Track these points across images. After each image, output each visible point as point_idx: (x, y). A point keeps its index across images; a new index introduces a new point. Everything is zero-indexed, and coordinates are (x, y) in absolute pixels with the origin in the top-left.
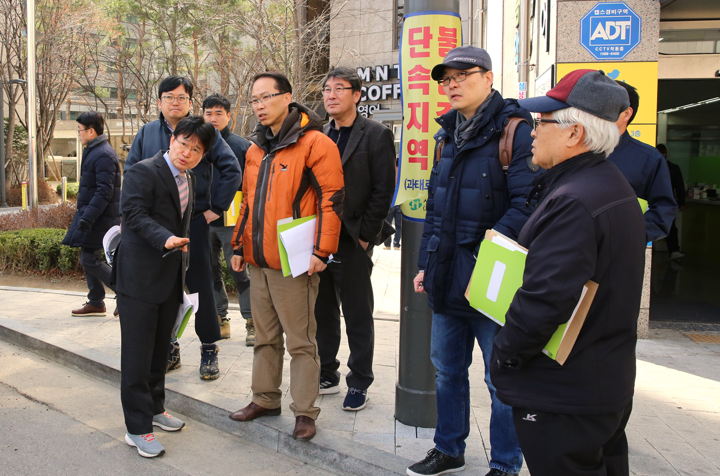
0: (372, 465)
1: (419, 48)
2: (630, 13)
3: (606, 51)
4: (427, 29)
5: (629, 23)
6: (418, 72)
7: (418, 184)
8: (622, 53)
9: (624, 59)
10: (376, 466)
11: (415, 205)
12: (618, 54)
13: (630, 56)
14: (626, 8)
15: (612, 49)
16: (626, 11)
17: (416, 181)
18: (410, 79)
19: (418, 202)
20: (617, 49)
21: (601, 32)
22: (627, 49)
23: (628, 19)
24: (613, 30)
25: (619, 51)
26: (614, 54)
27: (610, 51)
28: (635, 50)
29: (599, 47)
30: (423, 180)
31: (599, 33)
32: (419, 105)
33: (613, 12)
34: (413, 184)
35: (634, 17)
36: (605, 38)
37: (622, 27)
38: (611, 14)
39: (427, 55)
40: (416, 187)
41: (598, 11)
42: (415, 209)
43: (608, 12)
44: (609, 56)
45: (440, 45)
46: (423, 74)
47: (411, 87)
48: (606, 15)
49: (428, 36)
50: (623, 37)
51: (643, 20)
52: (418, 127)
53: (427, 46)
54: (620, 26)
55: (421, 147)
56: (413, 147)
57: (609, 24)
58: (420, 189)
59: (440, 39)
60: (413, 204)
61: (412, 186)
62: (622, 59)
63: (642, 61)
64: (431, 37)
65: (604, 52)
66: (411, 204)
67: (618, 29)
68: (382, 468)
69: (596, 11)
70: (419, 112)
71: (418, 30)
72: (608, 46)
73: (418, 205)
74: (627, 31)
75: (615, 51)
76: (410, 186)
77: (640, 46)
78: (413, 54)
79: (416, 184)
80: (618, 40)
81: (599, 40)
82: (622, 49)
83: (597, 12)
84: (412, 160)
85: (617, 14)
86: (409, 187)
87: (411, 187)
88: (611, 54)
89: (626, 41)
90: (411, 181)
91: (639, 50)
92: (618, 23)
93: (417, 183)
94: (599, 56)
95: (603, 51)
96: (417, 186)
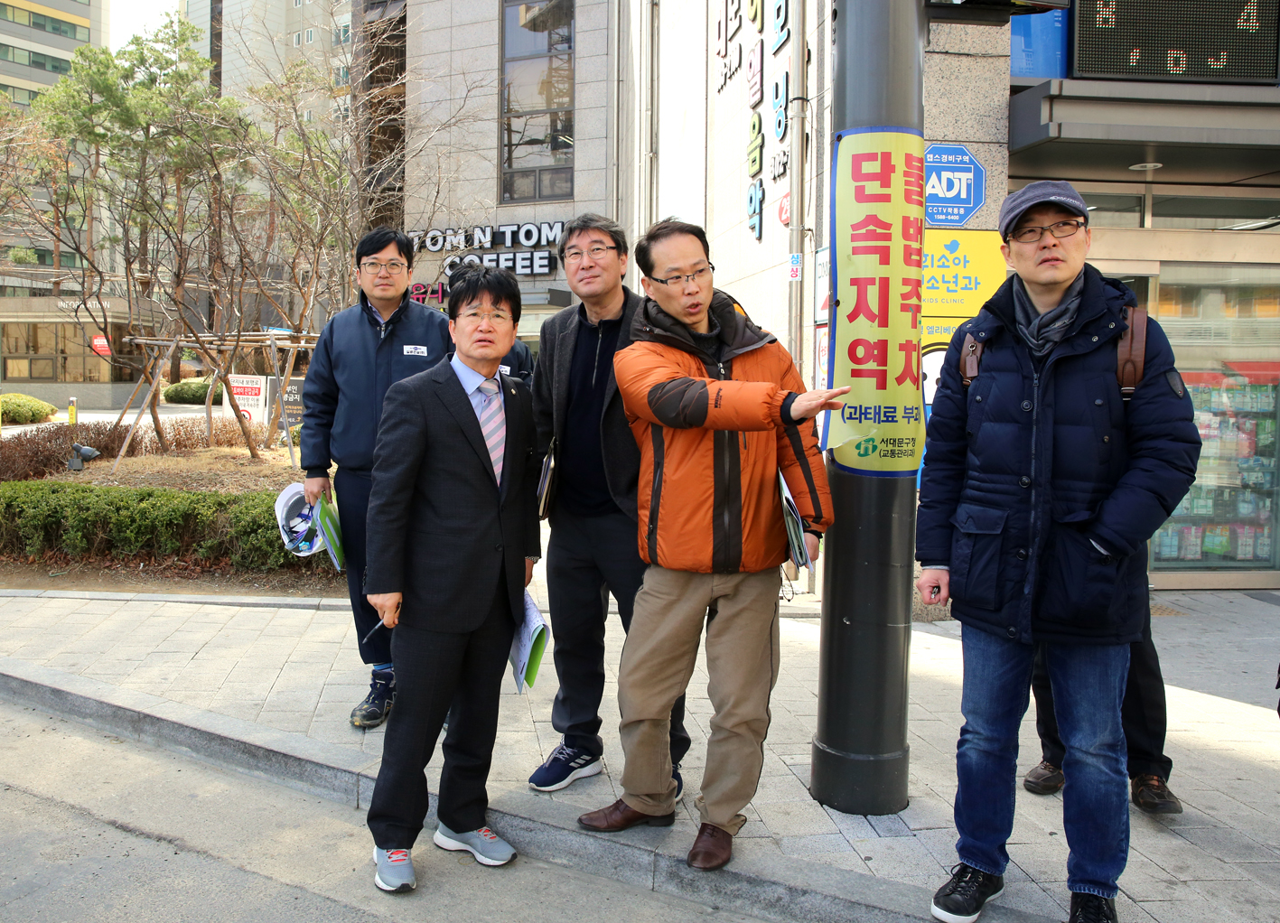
0: (859, 904)
1: (873, 188)
2: (971, 162)
3: (942, 213)
4: (886, 157)
5: (971, 175)
6: (871, 227)
7: (870, 413)
8: (962, 218)
9: (965, 226)
10: (867, 906)
11: (866, 449)
12: (957, 218)
13: (972, 223)
14: (967, 155)
15: (950, 210)
16: (966, 159)
17: (866, 408)
18: (854, 238)
19: (871, 443)
20: (956, 211)
21: (934, 186)
22: (968, 211)
23: (968, 170)
24: (950, 185)
25: (958, 214)
26: (952, 217)
27: (947, 214)
28: (978, 214)
29: (933, 207)
30: (880, 407)
31: (933, 187)
32: (872, 281)
33: (951, 158)
34: (861, 414)
35: (976, 166)
36: (941, 195)
37: (963, 179)
38: (948, 162)
39: (886, 198)
40: (866, 418)
41: (932, 156)
42: (866, 454)
43: (945, 158)
44: (946, 220)
45: (907, 183)
46: (879, 231)
47: (856, 251)
48: (941, 162)
49: (888, 168)
50: (964, 195)
51: (988, 173)
52: (871, 317)
53: (886, 183)
54: (960, 179)
55: (876, 352)
56: (860, 352)
57: (945, 175)
58: (875, 422)
59: (906, 174)
60: (862, 447)
61: (858, 416)
62: (962, 226)
63: (987, 230)
64: (893, 169)
65: (940, 214)
66: (858, 447)
67: (956, 182)
68: (880, 909)
69: (928, 156)
70: (873, 294)
71: (871, 157)
72: (945, 207)
73: (871, 447)
74: (969, 186)
75: (953, 214)
76: (853, 416)
77: (984, 208)
78: (861, 196)
79: (866, 413)
80: (957, 199)
81: (934, 198)
82: (962, 211)
83: (930, 157)
84: (855, 373)
85: (956, 162)
86: (850, 418)
87: (857, 419)
88: (949, 217)
89: (967, 201)
90: (855, 408)
91: (983, 213)
92: (958, 175)
93: (868, 411)
94: (933, 220)
95: (938, 213)
96: (868, 416)
